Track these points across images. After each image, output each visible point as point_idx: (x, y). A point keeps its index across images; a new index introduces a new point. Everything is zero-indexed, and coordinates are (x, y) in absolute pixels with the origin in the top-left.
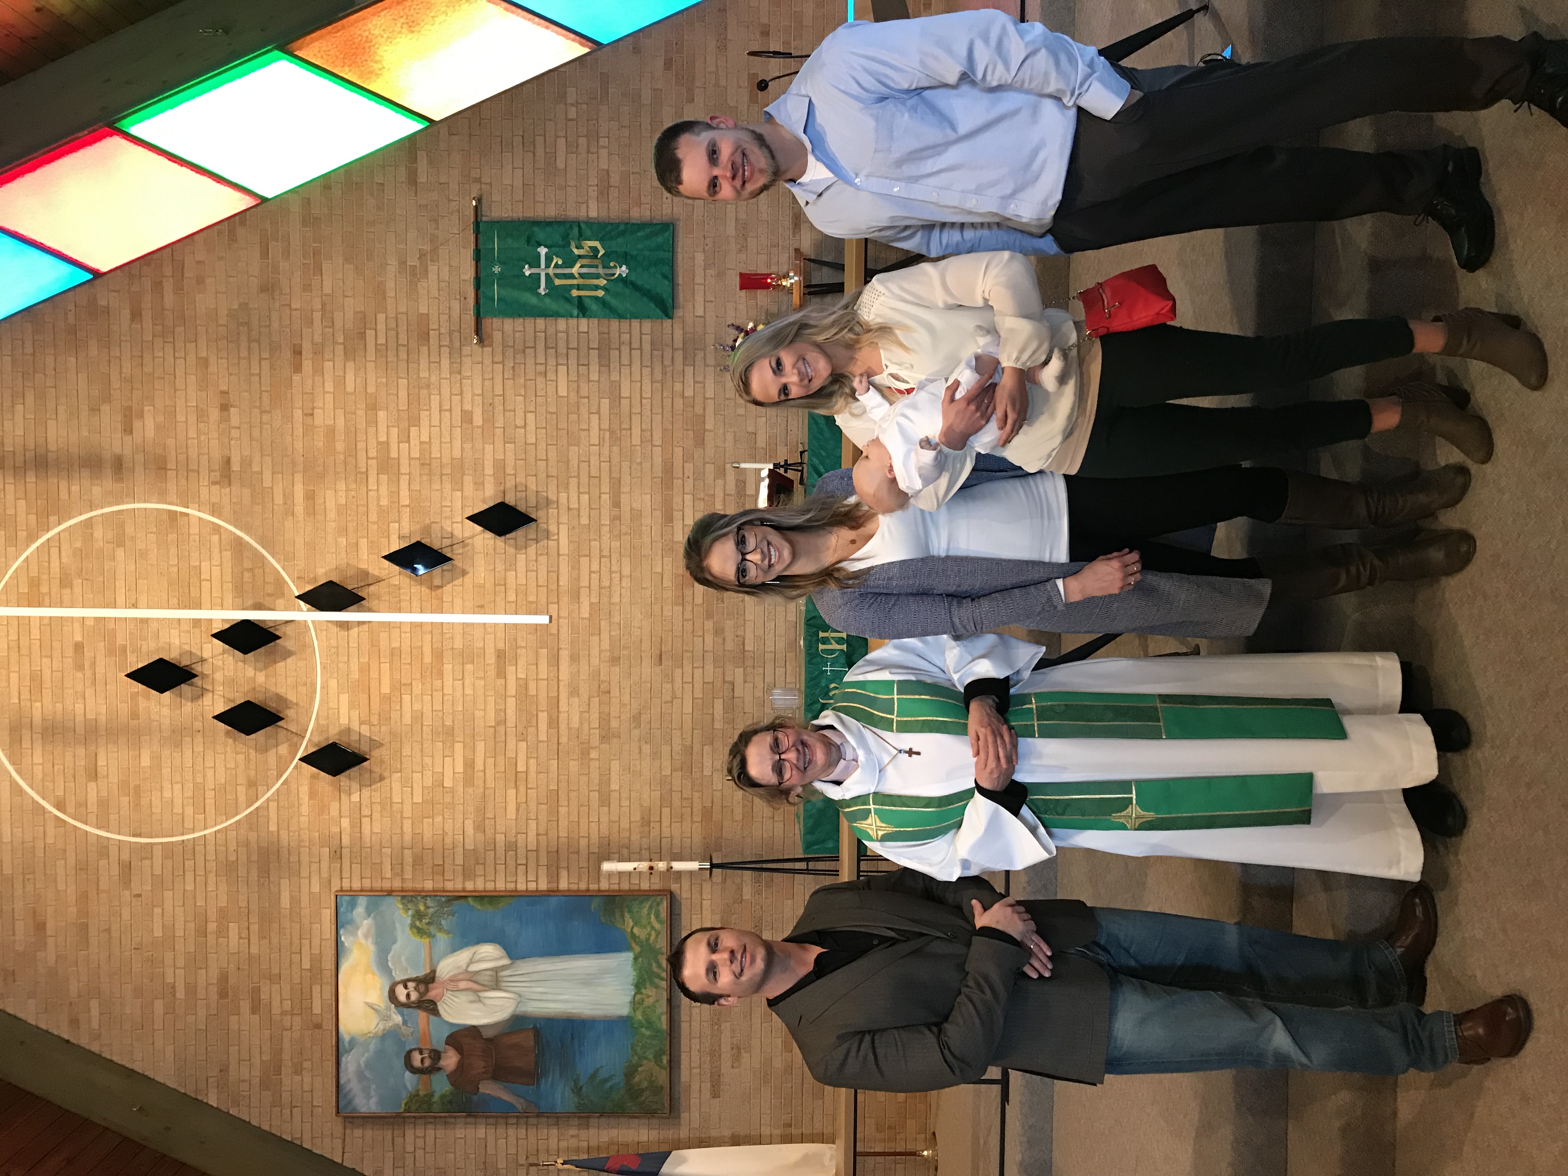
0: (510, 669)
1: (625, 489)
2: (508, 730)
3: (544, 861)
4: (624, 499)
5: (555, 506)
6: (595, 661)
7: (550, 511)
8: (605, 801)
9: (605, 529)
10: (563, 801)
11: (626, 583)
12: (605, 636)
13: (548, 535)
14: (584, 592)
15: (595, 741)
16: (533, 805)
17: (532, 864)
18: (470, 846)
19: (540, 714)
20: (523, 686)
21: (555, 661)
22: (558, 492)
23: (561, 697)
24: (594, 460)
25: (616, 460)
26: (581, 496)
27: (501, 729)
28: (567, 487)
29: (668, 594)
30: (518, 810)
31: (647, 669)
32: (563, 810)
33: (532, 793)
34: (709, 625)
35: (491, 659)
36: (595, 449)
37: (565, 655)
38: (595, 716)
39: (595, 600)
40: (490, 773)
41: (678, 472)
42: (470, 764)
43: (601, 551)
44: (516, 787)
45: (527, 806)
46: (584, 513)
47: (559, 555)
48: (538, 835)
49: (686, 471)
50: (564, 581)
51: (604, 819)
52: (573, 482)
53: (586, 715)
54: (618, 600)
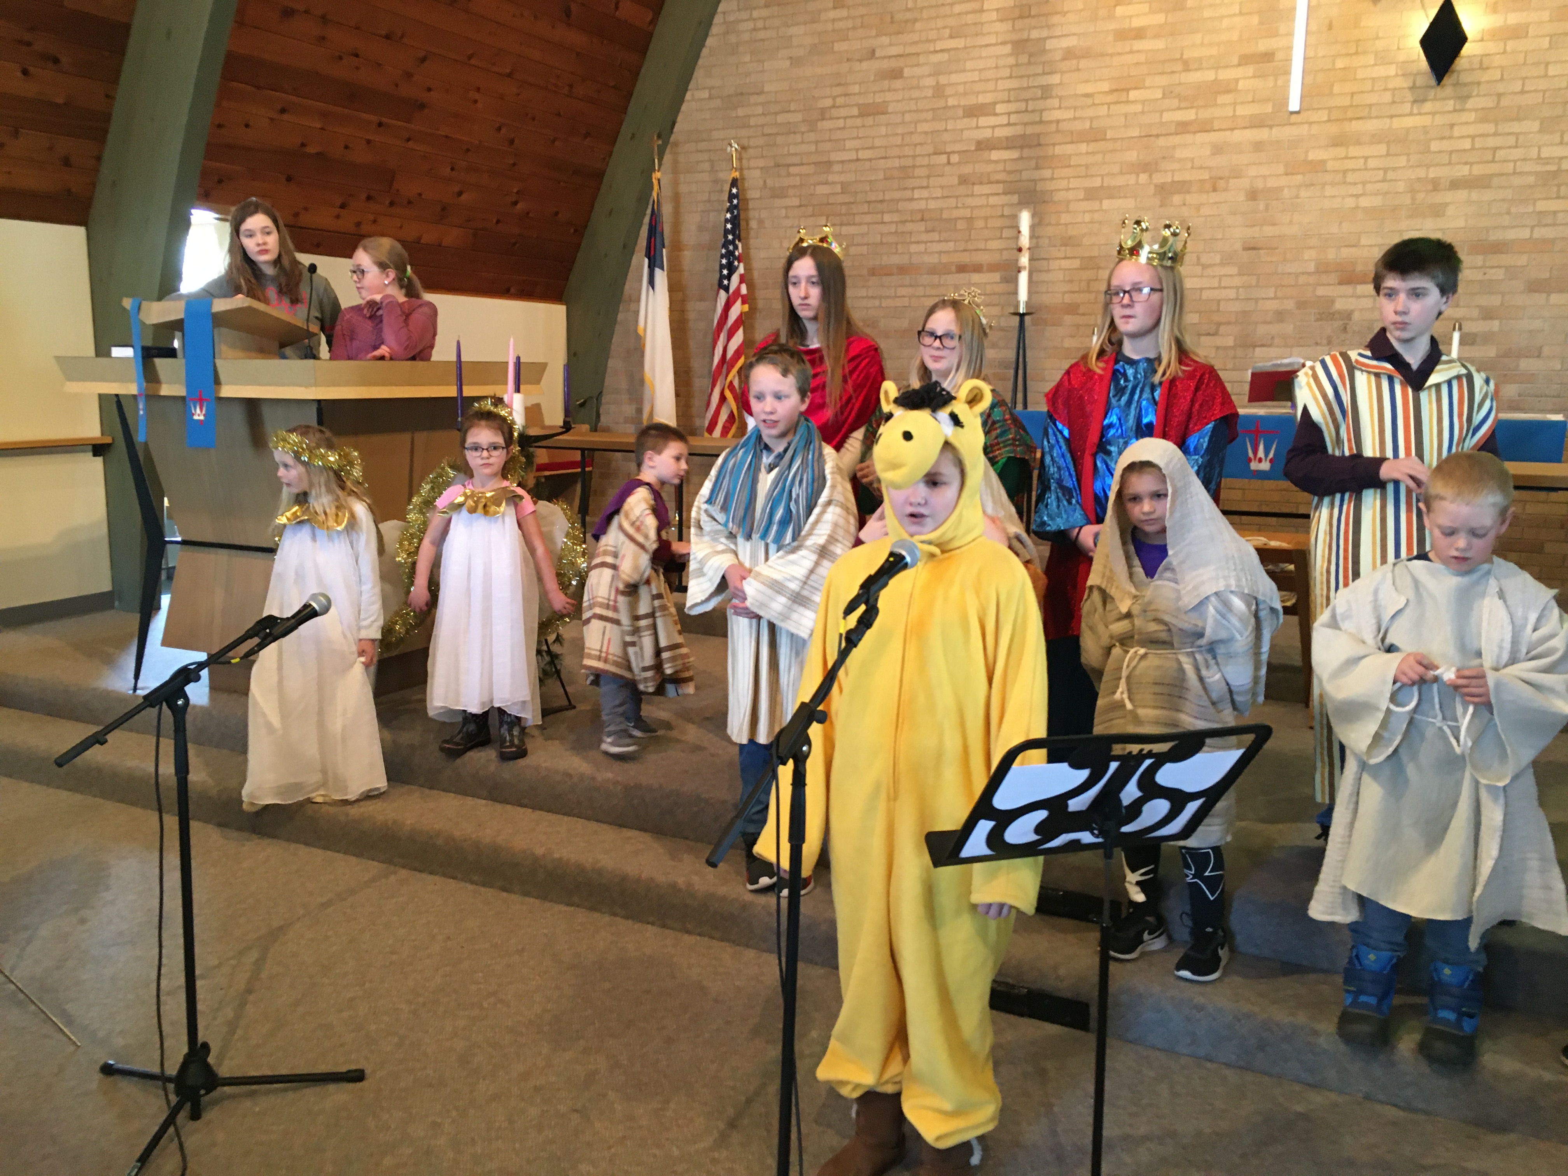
0: (1249, 70)
1: (1475, 195)
2: (1177, 75)
3: (1029, 130)
4: (1462, 195)
5: (1458, 107)
6: (1252, 171)
7: (1452, 102)
8: (1091, 194)
9: (1421, 173)
10: (1093, 147)
11: (1350, 202)
12: (1283, 181)
13: (1419, 101)
14: (1340, 152)
15: (1158, 178)
16: (1090, 112)
17: (1026, 118)
18: (1050, 44)
19: (1193, 111)
20: (1229, 88)
21: (1258, 123)
22: (1476, 110)
23: (1212, 134)
24: (1517, 153)
25: (1517, 181)
26: (1469, 140)
27: (1179, 67)
28: (1483, 120)
29: (1331, 255)
30: (1087, 95)
31: (1239, 233)
32: (1083, 147)
33: (1103, 111)
34: (1290, 305)
35: (1263, 46)
36: (1534, 153)
37: (1263, 134)
38: (1186, 176)
39: (1330, 165)
40: (1129, 59)
41: (1494, 259)
42: (1139, 34)
43: (1394, 169)
44: (1112, 91)
45: (1089, 106)
46: (1445, 145)
47: (1392, 117)
48: (1058, 122)
49: (1494, 270)
50: (1356, 126)
51: (1071, 195)
52: (1490, 128)
53: (1189, 165)
54: (1327, 194)
